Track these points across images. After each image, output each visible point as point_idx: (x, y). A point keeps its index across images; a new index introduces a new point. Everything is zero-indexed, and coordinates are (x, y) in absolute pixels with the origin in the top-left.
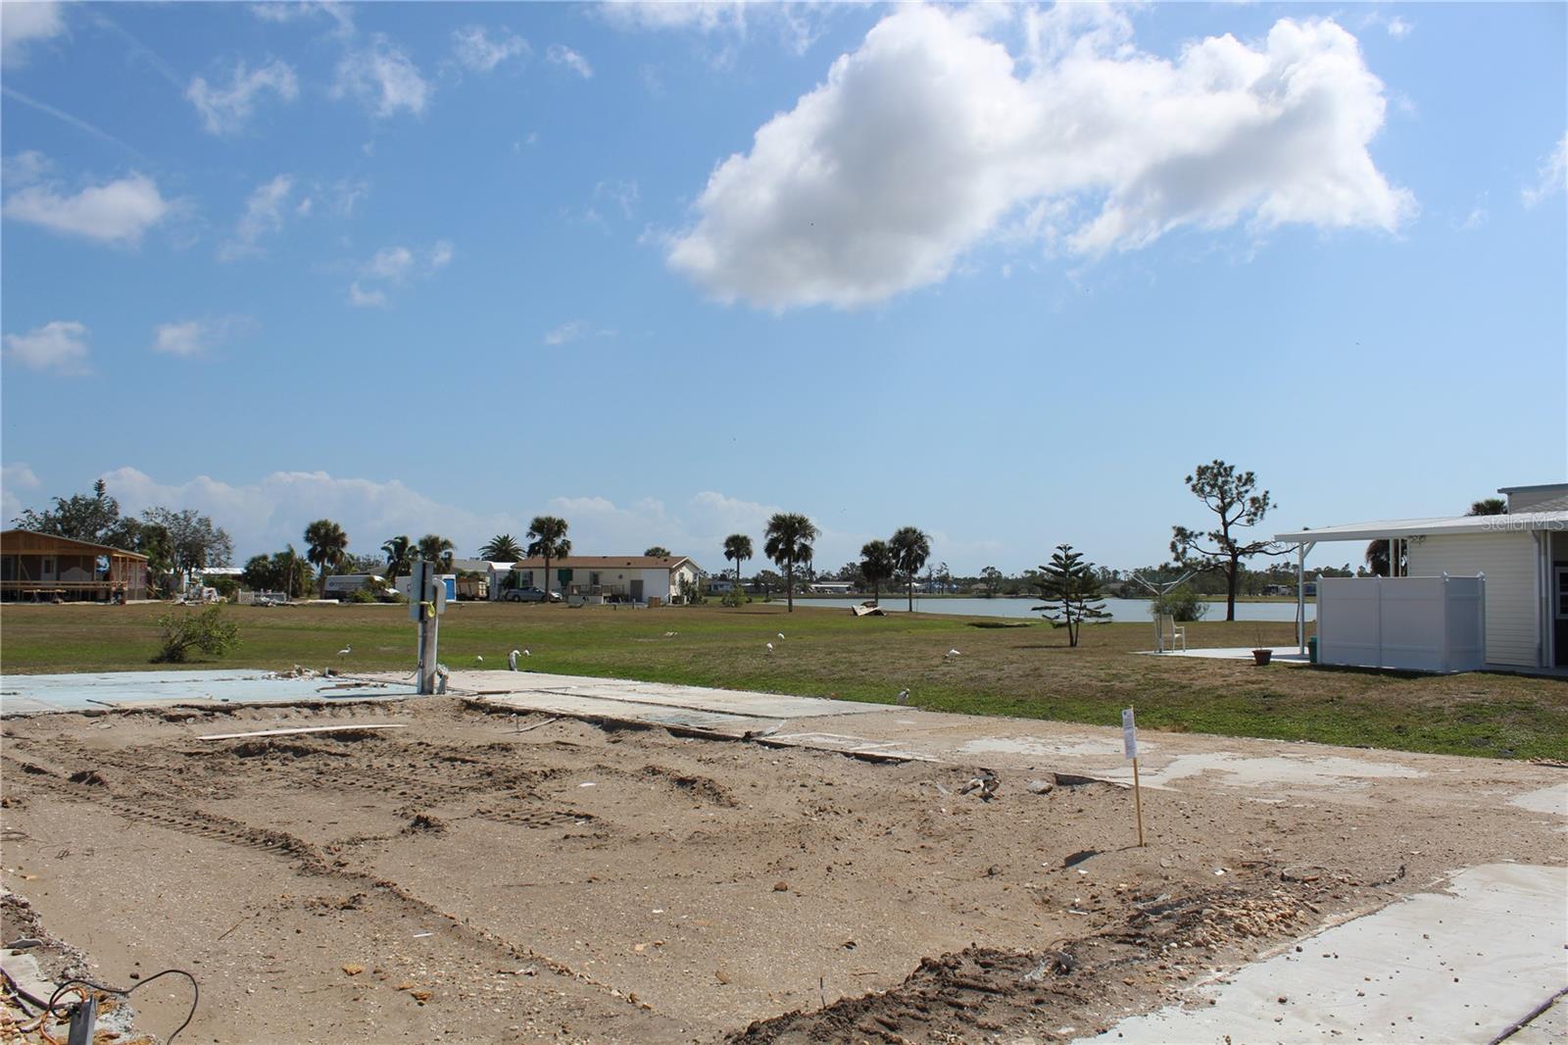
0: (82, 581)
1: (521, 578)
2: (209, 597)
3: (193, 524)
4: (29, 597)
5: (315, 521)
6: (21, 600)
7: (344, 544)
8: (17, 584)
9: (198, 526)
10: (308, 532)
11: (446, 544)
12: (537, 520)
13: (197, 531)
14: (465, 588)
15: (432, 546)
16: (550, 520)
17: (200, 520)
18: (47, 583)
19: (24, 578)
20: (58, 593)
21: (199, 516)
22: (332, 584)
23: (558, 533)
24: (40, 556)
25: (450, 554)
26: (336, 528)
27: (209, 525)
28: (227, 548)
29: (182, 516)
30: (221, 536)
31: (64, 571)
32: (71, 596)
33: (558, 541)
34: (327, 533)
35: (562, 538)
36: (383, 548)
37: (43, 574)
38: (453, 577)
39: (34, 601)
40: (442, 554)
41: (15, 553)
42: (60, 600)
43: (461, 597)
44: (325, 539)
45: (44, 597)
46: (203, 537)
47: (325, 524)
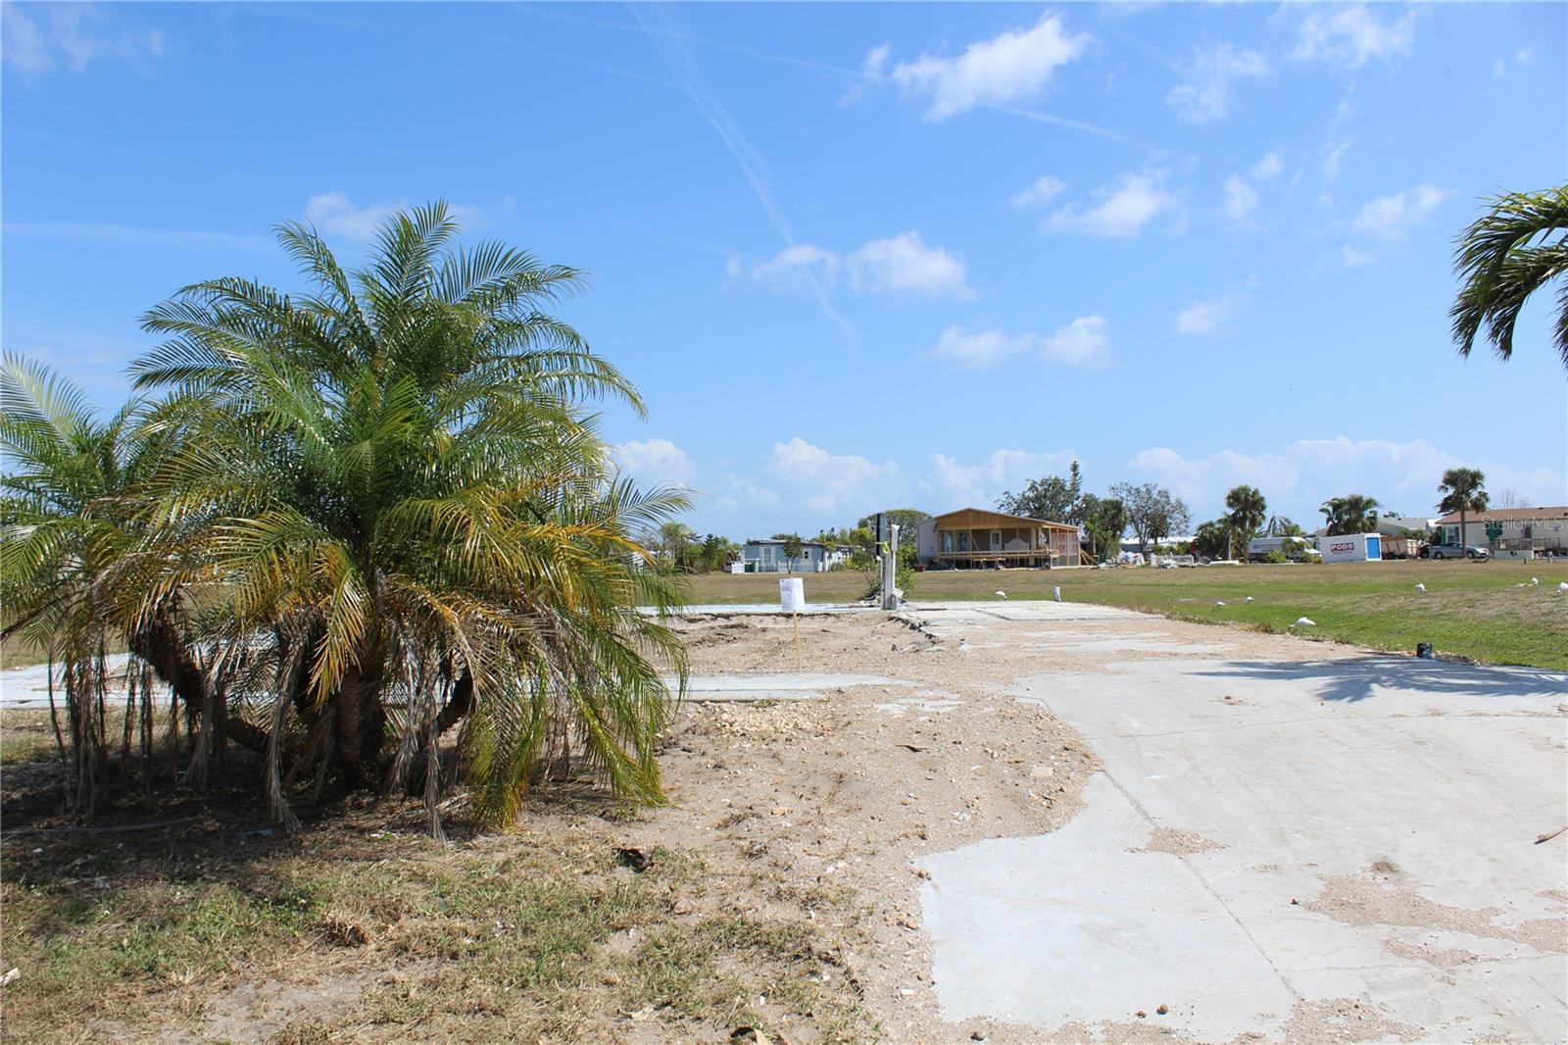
0: (1018, 549)
1: (1447, 534)
2: (1135, 562)
3: (1155, 496)
4: (978, 565)
5: (1236, 487)
6: (973, 568)
7: (1264, 507)
8: (970, 555)
9: (1158, 498)
10: (1229, 498)
11: (1370, 503)
12: (1450, 473)
13: (1157, 502)
14: (1393, 547)
15: (1356, 505)
16: (1464, 472)
17: (1159, 492)
18: (996, 553)
19: (974, 549)
20: (1000, 561)
21: (1159, 488)
22: (1255, 547)
23: (1474, 485)
24: (988, 530)
25: (1375, 513)
26: (1256, 492)
27: (1167, 497)
28: (1185, 517)
29: (1144, 489)
30: (1180, 506)
31: (1007, 542)
32: (1010, 563)
33: (1474, 494)
34: (1246, 500)
35: (1479, 489)
36: (1322, 510)
37: (992, 545)
38: (1378, 535)
39: (981, 568)
40: (1367, 513)
41: (965, 528)
42: (1001, 567)
43: (1388, 556)
44: (1246, 505)
45: (990, 564)
46: (1163, 507)
47: (1245, 490)
